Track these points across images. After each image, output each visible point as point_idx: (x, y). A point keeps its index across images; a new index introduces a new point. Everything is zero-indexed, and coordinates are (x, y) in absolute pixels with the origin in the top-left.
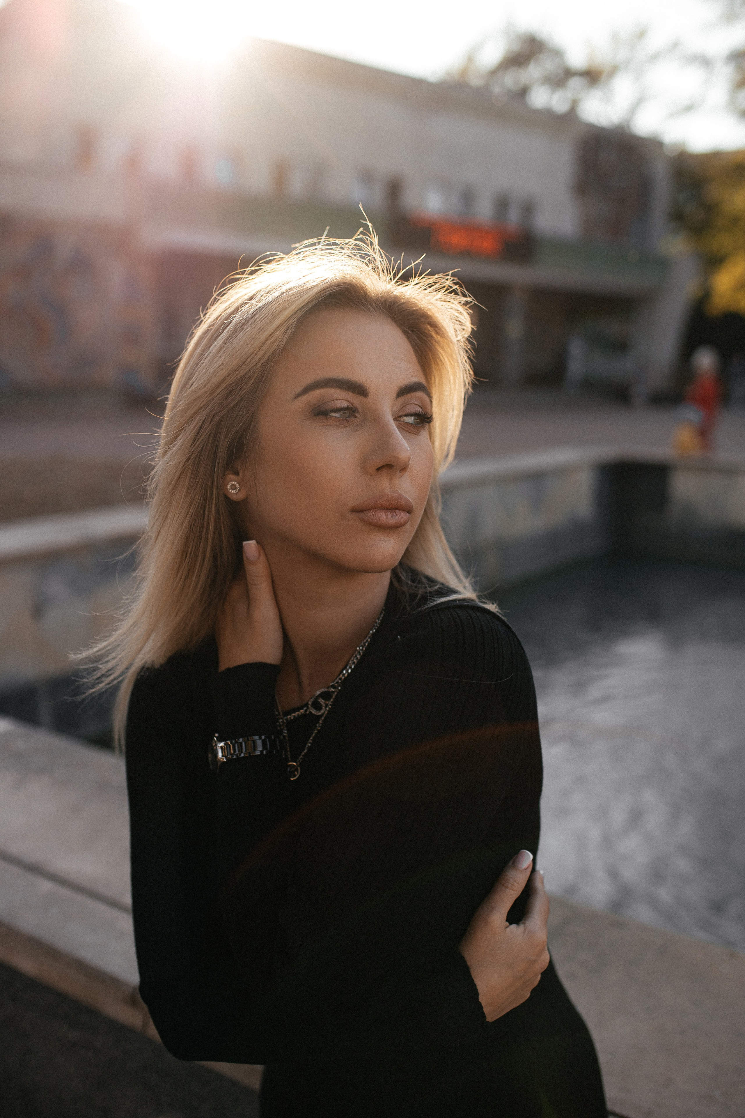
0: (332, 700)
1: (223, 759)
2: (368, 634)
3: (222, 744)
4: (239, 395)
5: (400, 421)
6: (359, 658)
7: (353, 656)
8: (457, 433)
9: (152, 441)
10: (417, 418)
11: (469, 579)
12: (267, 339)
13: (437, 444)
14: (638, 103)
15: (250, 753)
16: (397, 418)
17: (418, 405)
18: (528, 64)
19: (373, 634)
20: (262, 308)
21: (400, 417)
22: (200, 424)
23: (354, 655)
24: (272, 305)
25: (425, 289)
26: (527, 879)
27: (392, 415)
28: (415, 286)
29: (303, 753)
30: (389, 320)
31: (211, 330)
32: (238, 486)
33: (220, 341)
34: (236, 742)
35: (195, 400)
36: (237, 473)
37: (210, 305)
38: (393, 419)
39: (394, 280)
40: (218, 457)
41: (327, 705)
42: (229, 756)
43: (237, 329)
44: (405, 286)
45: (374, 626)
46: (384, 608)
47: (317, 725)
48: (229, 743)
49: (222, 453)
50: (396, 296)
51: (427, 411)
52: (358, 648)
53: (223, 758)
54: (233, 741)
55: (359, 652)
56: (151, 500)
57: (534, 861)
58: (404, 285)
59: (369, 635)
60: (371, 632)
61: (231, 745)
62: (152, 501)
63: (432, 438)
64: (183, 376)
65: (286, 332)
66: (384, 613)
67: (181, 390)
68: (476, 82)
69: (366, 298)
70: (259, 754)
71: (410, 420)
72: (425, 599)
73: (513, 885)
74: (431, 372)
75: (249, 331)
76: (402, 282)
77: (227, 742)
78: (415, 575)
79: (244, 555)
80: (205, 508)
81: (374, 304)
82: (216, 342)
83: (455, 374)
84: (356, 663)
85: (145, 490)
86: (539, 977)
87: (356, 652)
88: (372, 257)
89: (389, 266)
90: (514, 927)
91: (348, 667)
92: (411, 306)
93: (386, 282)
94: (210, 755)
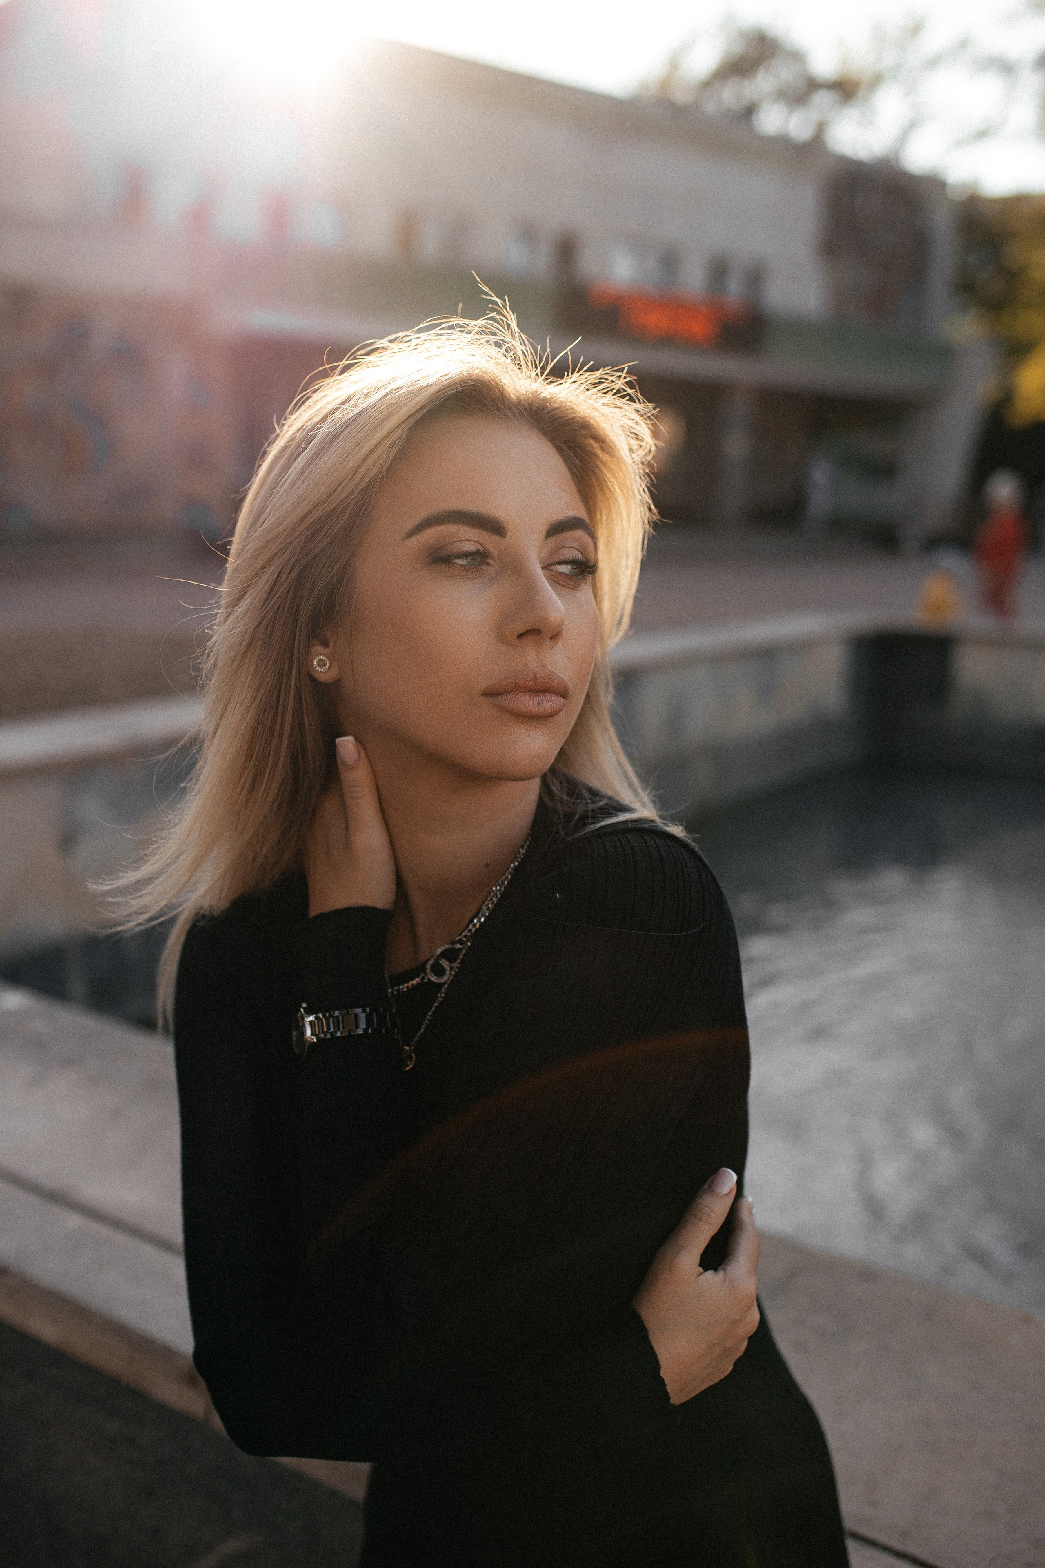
0: (459, 961)
1: (313, 1039)
2: (508, 869)
3: (311, 1018)
4: (329, 536)
5: (551, 570)
6: (495, 902)
7: (487, 899)
8: (634, 590)
9: (210, 602)
10: (575, 567)
11: (648, 790)
12: (365, 458)
13: (606, 605)
14: (912, 126)
15: (349, 1031)
16: (547, 566)
17: (576, 549)
18: (756, 72)
19: (515, 868)
20: (359, 415)
21: (552, 564)
22: (275, 576)
23: (489, 898)
24: (373, 410)
25: (588, 390)
26: (728, 1209)
27: (540, 563)
28: (573, 384)
29: (419, 1034)
30: (536, 431)
31: (291, 446)
32: (328, 662)
33: (301, 461)
34: (331, 1016)
35: (268, 542)
36: (326, 645)
37: (290, 413)
38: (542, 568)
39: (542, 376)
40: (299, 622)
41: (452, 968)
42: (320, 1035)
43: (325, 444)
44: (558, 385)
45: (516, 857)
46: (530, 832)
47: (439, 995)
48: (321, 1017)
49: (304, 615)
50: (545, 399)
51: (589, 558)
52: (494, 889)
53: (313, 1037)
54: (327, 1015)
55: (496, 893)
56: (208, 682)
57: (740, 1184)
58: (558, 383)
59: (510, 870)
60: (512, 866)
61: (324, 1020)
62: (209, 684)
63: (598, 596)
64: (251, 511)
65: (391, 447)
66: (530, 839)
67: (249, 530)
68: (681, 97)
69: (503, 400)
70: (362, 1032)
71: (565, 569)
72: (585, 819)
73: (708, 1216)
74: (595, 507)
75: (342, 446)
76: (554, 379)
77: (319, 1015)
78: (573, 787)
79: (337, 756)
80: (280, 690)
81: (515, 410)
82: (296, 463)
83: (628, 507)
84: (491, 909)
85: (199, 670)
86: (745, 1344)
87: (492, 895)
88: (510, 344)
89: (534, 356)
90: (709, 1274)
91: (480, 915)
92: (568, 412)
93: (531, 379)
94: (294, 1033)
